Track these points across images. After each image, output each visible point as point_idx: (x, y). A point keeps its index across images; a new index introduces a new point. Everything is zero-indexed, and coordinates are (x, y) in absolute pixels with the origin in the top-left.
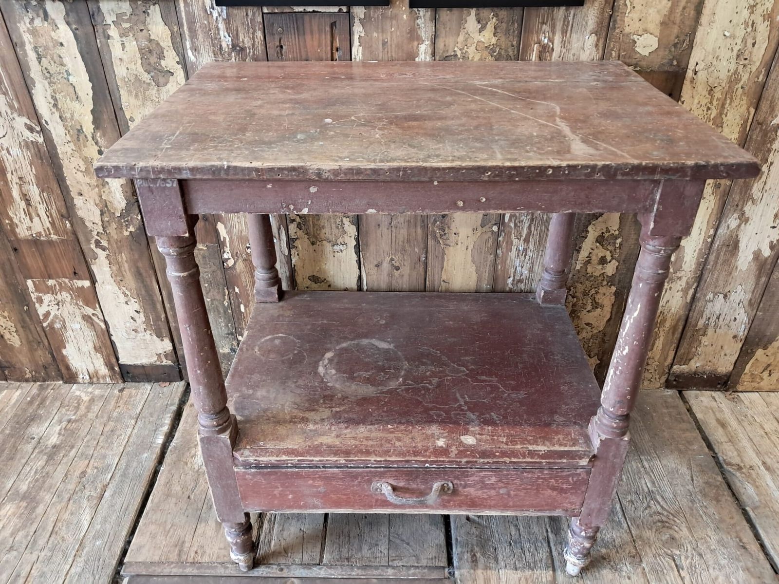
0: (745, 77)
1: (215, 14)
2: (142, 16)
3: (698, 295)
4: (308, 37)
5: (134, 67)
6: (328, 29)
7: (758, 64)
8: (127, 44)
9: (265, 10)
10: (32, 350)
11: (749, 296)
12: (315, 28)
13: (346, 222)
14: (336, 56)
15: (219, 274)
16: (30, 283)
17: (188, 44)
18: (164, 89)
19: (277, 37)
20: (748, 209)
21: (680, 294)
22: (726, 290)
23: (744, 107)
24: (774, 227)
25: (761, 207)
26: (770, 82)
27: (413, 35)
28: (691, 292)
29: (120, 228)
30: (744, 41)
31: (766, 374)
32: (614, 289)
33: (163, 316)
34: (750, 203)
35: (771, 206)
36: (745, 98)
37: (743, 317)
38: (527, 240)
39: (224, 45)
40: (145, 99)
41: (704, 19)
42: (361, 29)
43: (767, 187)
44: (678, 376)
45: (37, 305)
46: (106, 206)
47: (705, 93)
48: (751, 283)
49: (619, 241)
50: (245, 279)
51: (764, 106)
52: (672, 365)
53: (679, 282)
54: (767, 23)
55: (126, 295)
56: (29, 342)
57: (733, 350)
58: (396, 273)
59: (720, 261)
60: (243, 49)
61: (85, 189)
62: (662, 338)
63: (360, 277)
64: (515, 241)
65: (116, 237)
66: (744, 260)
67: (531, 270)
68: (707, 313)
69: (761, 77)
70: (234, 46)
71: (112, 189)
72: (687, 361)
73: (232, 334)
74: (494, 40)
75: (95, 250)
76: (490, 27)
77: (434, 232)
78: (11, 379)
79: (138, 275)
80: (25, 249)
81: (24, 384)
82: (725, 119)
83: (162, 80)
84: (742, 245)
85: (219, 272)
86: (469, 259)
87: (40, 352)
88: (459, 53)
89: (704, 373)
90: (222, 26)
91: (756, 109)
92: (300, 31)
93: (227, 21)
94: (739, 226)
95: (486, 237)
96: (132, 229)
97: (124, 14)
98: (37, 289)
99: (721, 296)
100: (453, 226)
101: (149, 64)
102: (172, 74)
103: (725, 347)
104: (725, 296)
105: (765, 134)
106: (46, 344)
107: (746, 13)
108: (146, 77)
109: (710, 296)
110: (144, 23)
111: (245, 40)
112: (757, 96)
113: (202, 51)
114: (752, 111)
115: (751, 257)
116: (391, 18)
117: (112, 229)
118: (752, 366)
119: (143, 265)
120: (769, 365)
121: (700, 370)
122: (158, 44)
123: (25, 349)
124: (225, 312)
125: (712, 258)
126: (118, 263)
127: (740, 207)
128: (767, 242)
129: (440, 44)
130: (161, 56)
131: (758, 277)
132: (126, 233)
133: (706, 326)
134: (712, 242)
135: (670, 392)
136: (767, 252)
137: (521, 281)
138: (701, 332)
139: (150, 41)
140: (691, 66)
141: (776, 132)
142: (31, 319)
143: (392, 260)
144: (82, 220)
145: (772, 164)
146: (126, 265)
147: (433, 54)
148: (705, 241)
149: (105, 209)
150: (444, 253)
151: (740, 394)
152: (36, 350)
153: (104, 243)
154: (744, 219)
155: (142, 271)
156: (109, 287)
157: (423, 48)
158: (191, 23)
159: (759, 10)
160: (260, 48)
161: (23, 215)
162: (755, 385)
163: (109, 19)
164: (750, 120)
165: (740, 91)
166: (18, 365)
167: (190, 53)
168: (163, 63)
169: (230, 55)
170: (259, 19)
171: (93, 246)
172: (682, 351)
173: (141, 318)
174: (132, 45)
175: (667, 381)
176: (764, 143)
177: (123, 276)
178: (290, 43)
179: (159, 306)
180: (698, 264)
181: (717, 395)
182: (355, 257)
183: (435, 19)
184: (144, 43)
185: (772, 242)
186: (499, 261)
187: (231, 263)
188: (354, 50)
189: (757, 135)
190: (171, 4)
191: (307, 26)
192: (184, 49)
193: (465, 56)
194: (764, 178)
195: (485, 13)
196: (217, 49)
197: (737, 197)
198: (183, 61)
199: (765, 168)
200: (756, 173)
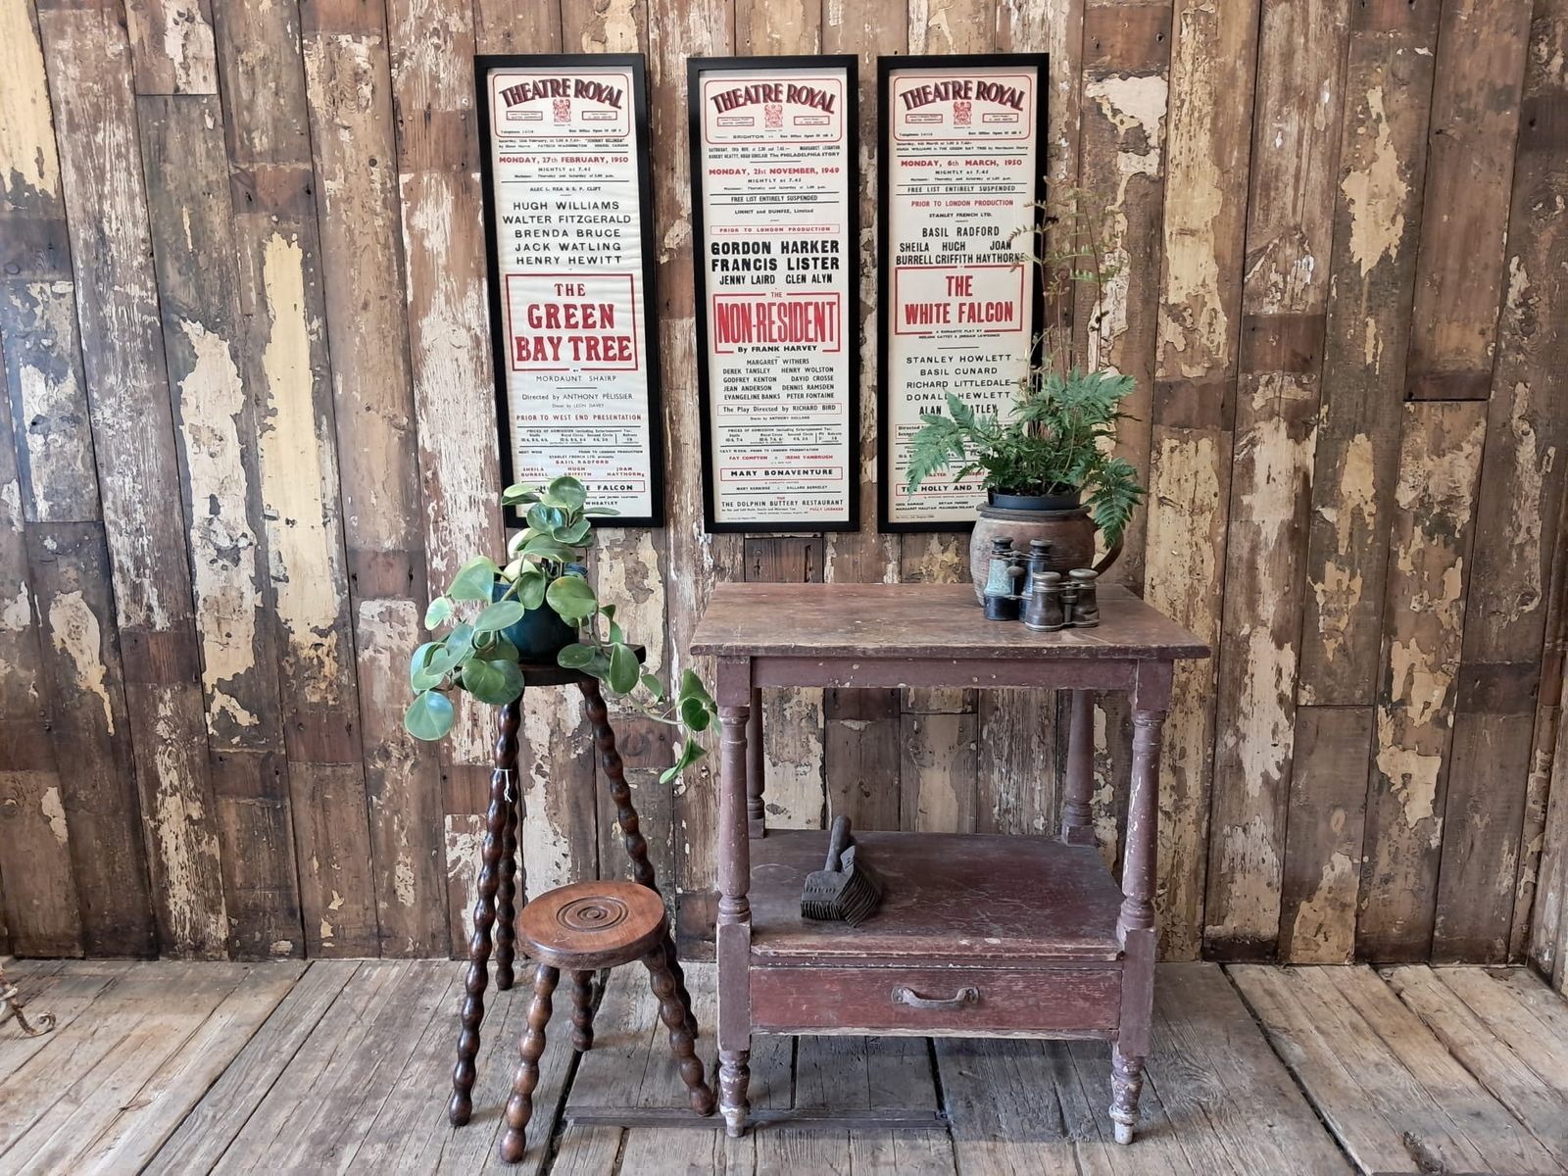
0: (1202, 591)
1: (701, 540)
2: (634, 542)
3: (1213, 828)
4: (784, 559)
5: (617, 586)
6: (803, 550)
7: (1211, 579)
8: (615, 566)
9: (747, 535)
10: (425, 911)
11: (1271, 829)
12: (791, 551)
13: (812, 739)
14: (809, 575)
15: (667, 804)
16: (448, 819)
17: (672, 566)
18: (642, 606)
19: (755, 559)
20: (1241, 722)
21: (1192, 827)
22: (1244, 822)
23: (1209, 620)
24: (1275, 745)
25: (1254, 722)
26: (1228, 595)
27: (881, 556)
28: (1205, 824)
29: (567, 751)
30: (1192, 558)
31: (1320, 938)
32: (1114, 821)
33: (594, 860)
34: (1242, 717)
35: (1266, 721)
36: (1207, 610)
37: (1272, 858)
38: (1009, 761)
39: (706, 566)
40: (621, 614)
41: (1150, 539)
42: (833, 551)
43: (1255, 700)
44: (1216, 941)
45: (448, 848)
46: (559, 725)
47: (1167, 605)
48: (1269, 811)
49: (1109, 761)
50: (695, 811)
51: (1229, 617)
52: (1204, 925)
53: (1188, 813)
54: (1208, 544)
55: (556, 833)
56: (425, 900)
57: (1272, 901)
58: (867, 800)
59: (1228, 786)
60: (723, 569)
61: (540, 707)
62: (1183, 887)
63: (825, 806)
64: (996, 761)
65: (561, 760)
66: (1253, 784)
67: (1018, 797)
68: (1229, 850)
69: (1218, 592)
70: (715, 566)
72: (1221, 920)
73: (670, 885)
74: (956, 560)
75: (534, 776)
76: (952, 548)
77: (907, 750)
78: (385, 955)
79: (576, 807)
80: (456, 779)
81: (401, 961)
83: (641, 597)
84: (1247, 765)
85: (667, 802)
86: (948, 781)
87: (433, 914)
88: (924, 571)
89: (1245, 937)
90: (705, 550)
91: (1222, 622)
92: (777, 553)
93: (711, 546)
94: (1237, 744)
95: (963, 756)
96: (580, 751)
97: (619, 539)
98: (455, 828)
99: (1240, 830)
100: (927, 744)
101: (633, 583)
102: (653, 592)
103: (1262, 899)
104: (1244, 830)
105: (1237, 645)
106: (444, 901)
107: (1187, 536)
108: (627, 595)
109: (1227, 829)
110: (635, 548)
111: (726, 562)
112: (1219, 609)
113: (684, 570)
114: (1219, 623)
115: (1260, 781)
117: (558, 753)
118: (1300, 927)
119: (584, 794)
120: (1321, 925)
121: (1240, 933)
122: (644, 566)
123: (417, 909)
124: (667, 854)
125: (1218, 781)
126: (556, 792)
127: (1232, 723)
128: (1272, 762)
129: (907, 563)
130: (645, 576)
131: (1275, 805)
132: (573, 756)
133: (1232, 869)
134: (1213, 763)
135: (1209, 964)
136: (1276, 775)
137: (1007, 811)
138: (1228, 879)
139: (638, 562)
140: (1148, 581)
141: (1248, 643)
142: (436, 867)
143: (861, 784)
144: (528, 741)
145: (1253, 675)
146: (565, 795)
147: (900, 573)
148: (1205, 762)
149: (556, 728)
150: (919, 776)
151: (1297, 969)
152: (429, 911)
153: (546, 769)
154: (1241, 737)
155: (582, 803)
156: (538, 823)
157: (890, 567)
158: (678, 547)
159: (1199, 533)
160: (738, 569)
161: (465, 737)
162: (1311, 953)
163: (602, 545)
164: (1218, 630)
165: (1200, 604)
166: (401, 934)
167: (673, 573)
168: (645, 581)
169: (710, 574)
170: (741, 542)
171: (532, 772)
172: (1211, 905)
173: (568, 864)
174: (620, 567)
175: (1203, 949)
176: (1239, 654)
177: (558, 809)
178: (767, 563)
179: (592, 848)
180: (1204, 790)
181: (1268, 969)
182: (820, 781)
183: (901, 543)
184: (631, 565)
185: (1278, 762)
186: (980, 785)
187: (682, 790)
188: (826, 569)
189: (1228, 646)
190: (662, 531)
191: (784, 548)
192: (668, 569)
193: (930, 574)
194: (1249, 691)
195: (947, 537)
196: (699, 570)
197: (1226, 711)
198: (665, 581)
199: (1247, 680)
200: (1239, 686)
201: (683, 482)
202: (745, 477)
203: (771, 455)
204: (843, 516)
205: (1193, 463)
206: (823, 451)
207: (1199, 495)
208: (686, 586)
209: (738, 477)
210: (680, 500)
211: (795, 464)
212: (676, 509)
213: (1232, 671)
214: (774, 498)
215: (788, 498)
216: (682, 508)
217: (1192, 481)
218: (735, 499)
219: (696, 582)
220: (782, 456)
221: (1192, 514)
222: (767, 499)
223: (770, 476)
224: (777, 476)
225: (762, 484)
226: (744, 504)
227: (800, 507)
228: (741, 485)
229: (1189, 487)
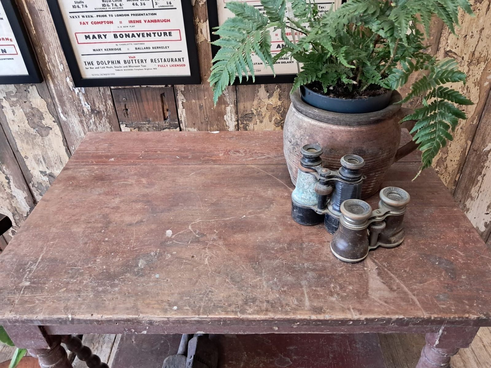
0: (463, 122)
1: (76, 92)
2: (25, 93)
4: (145, 104)
5: (23, 125)
6: (159, 97)
7: (472, 113)
8: (16, 111)
9: (112, 87)
12: (149, 97)
14: (167, 114)
17: (60, 110)
18: (46, 138)
19: (123, 104)
23: (464, 140)
24: (487, 214)
25: (477, 202)
26: (482, 125)
27: (221, 101)
34: (470, 199)
35: (485, 201)
36: (463, 135)
39: (85, 110)
40: (34, 144)
42: (183, 97)
43: (482, 189)
46: (16, 210)
51: (478, 139)
54: (477, 87)
60: (99, 112)
69: (475, 122)
70: (93, 111)
71: (19, 200)
74: (279, 103)
76: (276, 94)
82: (449, 149)
83: (44, 133)
88: (255, 112)
90: (82, 98)
91: (472, 142)
92: (139, 99)
93: (86, 95)
97: (12, 92)
101: (34, 123)
102: (51, 129)
105: (479, 157)
108: (33, 131)
110: (26, 97)
111: (100, 107)
112: (472, 133)
113: (70, 114)
114: (469, 143)
116: (204, 91)
122: (38, 110)
127: (462, 202)
128: (483, 222)
129: (241, 106)
130: (41, 117)
139: (32, 108)
141: (487, 155)
145: (484, 175)
147: (237, 113)
154: (466, 209)
157: (228, 109)
158: (60, 97)
160: (111, 111)
163: (2, 96)
164: (468, 149)
165: (460, 130)
167: (62, 115)
168: (43, 122)
169: (90, 116)
170: (109, 93)
174: (20, 112)
176: (479, 162)
178: (132, 107)
183: (236, 90)
184: (28, 110)
185: (486, 223)
188: (179, 111)
189: (473, 158)
190: (44, 84)
191: (143, 96)
192: (57, 113)
193: (259, 114)
194: (479, 184)
195: (271, 86)
196: (81, 113)
197: (460, 196)
198: (58, 121)
199: (480, 178)
200: (473, 181)
201: (48, 45)
202: (98, 40)
203: (116, 20)
204: (186, 71)
205: (481, 20)
206: (160, 15)
207: (479, 49)
208: (74, 122)
209: (92, 40)
210: (50, 60)
211: (138, 27)
212: (50, 66)
213: (471, 173)
214: (126, 57)
215: (138, 57)
216: (53, 65)
217: (477, 36)
218: (94, 59)
219: (81, 122)
220: (125, 20)
221: (469, 64)
222: (122, 58)
223: (119, 39)
224: (124, 39)
225: (113, 46)
226: (102, 63)
227: (149, 64)
228: (97, 46)
229: (472, 42)
